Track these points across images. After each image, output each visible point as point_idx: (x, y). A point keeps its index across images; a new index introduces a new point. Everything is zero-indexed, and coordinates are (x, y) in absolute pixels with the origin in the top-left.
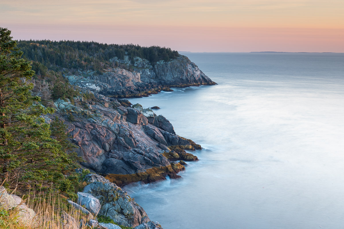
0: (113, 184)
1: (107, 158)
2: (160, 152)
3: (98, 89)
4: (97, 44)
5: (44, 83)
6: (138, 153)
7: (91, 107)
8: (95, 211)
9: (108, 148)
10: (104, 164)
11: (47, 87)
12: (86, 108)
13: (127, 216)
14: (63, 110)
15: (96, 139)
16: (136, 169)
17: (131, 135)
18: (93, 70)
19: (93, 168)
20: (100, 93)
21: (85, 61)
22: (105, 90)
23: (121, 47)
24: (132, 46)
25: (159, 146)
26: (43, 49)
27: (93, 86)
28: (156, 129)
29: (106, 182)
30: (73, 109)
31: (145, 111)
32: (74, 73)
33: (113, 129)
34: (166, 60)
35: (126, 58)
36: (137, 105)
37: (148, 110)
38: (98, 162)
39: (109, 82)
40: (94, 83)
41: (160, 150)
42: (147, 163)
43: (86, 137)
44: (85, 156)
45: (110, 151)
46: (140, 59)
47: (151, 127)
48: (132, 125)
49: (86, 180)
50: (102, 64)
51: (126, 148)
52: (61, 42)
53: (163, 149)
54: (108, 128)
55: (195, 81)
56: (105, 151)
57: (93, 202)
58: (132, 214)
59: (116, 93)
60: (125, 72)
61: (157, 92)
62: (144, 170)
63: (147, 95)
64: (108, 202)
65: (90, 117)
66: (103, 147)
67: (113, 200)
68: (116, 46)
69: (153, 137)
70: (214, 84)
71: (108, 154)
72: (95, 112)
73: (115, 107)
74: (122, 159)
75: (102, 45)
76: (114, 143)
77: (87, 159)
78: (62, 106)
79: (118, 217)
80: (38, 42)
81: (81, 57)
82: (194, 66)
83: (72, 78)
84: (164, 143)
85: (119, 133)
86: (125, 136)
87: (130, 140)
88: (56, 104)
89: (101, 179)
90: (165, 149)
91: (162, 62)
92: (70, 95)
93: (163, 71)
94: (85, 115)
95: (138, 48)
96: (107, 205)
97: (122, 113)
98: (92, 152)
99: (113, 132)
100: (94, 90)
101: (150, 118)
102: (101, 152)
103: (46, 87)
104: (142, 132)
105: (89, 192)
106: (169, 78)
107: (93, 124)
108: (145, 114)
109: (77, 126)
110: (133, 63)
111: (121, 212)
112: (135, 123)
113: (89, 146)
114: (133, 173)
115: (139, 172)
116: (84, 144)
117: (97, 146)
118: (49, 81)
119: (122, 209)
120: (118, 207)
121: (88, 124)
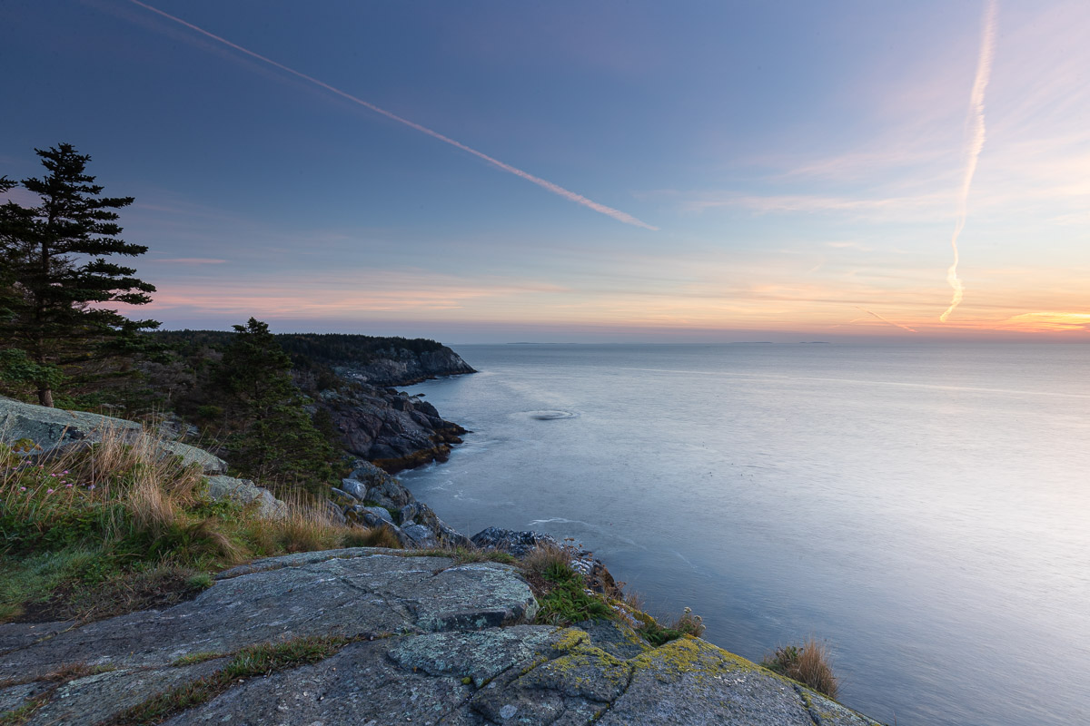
0: (378, 469)
1: (374, 443)
2: (426, 435)
3: (365, 379)
4: (363, 337)
5: (310, 374)
6: (405, 437)
7: (357, 396)
8: (361, 496)
9: (375, 435)
10: (371, 450)
11: (313, 378)
12: (353, 397)
13: (392, 499)
14: (329, 400)
15: (363, 426)
16: (402, 453)
17: (397, 422)
18: (360, 361)
19: (359, 455)
20: (367, 382)
21: (352, 352)
22: (372, 379)
23: (388, 339)
24: (397, 339)
25: (425, 431)
26: (309, 342)
27: (360, 377)
28: (422, 414)
29: (373, 468)
30: (340, 398)
31: (411, 398)
32: (340, 365)
33: (380, 416)
34: (431, 351)
35: (393, 350)
36: (403, 393)
37: (414, 397)
38: (365, 448)
39: (375, 372)
40: (360, 373)
41: (426, 434)
42: (414, 447)
43: (353, 425)
44: (352, 443)
45: (377, 438)
46: (406, 350)
47: (417, 413)
48: (398, 412)
49: (351, 467)
50: (369, 356)
51: (392, 434)
52: (327, 335)
53: (428, 432)
54: (375, 416)
55: (458, 369)
56: (372, 437)
57: (358, 488)
58: (398, 496)
59: (383, 382)
60: (391, 363)
61: (422, 381)
62: (410, 454)
63: (414, 383)
64: (374, 486)
65: (357, 405)
66: (370, 434)
67: (379, 484)
68: (383, 339)
69: (419, 421)
70: (475, 372)
71: (375, 440)
72: (361, 401)
73: (382, 396)
74: (389, 444)
75: (368, 337)
76: (381, 429)
77: (354, 446)
78: (328, 396)
79: (385, 501)
80: (303, 335)
81: (347, 349)
82: (456, 356)
83: (339, 369)
84: (429, 427)
85: (386, 420)
86: (391, 423)
87: (397, 427)
88: (322, 395)
89: (367, 464)
90: (431, 433)
91: (427, 353)
92: (336, 385)
93: (428, 361)
94: (351, 404)
95: (404, 340)
96: (373, 490)
97: (389, 401)
98: (360, 440)
99: (380, 419)
100: (360, 380)
101: (416, 405)
102: (369, 438)
103: (311, 378)
104: (408, 418)
105: (354, 478)
106: (433, 367)
107: (360, 412)
108: (411, 401)
109: (343, 415)
110: (399, 353)
111: (387, 495)
112: (402, 410)
113: (356, 433)
114: (400, 457)
115: (406, 455)
116: (350, 432)
117: (364, 433)
118: (314, 373)
119: (388, 493)
120: (384, 490)
121: (354, 412)
